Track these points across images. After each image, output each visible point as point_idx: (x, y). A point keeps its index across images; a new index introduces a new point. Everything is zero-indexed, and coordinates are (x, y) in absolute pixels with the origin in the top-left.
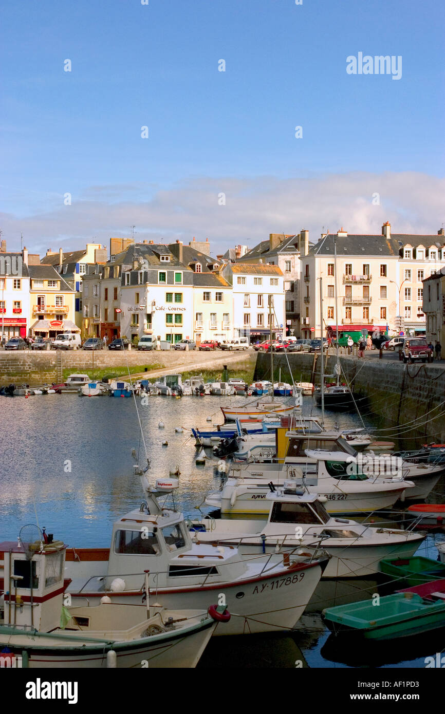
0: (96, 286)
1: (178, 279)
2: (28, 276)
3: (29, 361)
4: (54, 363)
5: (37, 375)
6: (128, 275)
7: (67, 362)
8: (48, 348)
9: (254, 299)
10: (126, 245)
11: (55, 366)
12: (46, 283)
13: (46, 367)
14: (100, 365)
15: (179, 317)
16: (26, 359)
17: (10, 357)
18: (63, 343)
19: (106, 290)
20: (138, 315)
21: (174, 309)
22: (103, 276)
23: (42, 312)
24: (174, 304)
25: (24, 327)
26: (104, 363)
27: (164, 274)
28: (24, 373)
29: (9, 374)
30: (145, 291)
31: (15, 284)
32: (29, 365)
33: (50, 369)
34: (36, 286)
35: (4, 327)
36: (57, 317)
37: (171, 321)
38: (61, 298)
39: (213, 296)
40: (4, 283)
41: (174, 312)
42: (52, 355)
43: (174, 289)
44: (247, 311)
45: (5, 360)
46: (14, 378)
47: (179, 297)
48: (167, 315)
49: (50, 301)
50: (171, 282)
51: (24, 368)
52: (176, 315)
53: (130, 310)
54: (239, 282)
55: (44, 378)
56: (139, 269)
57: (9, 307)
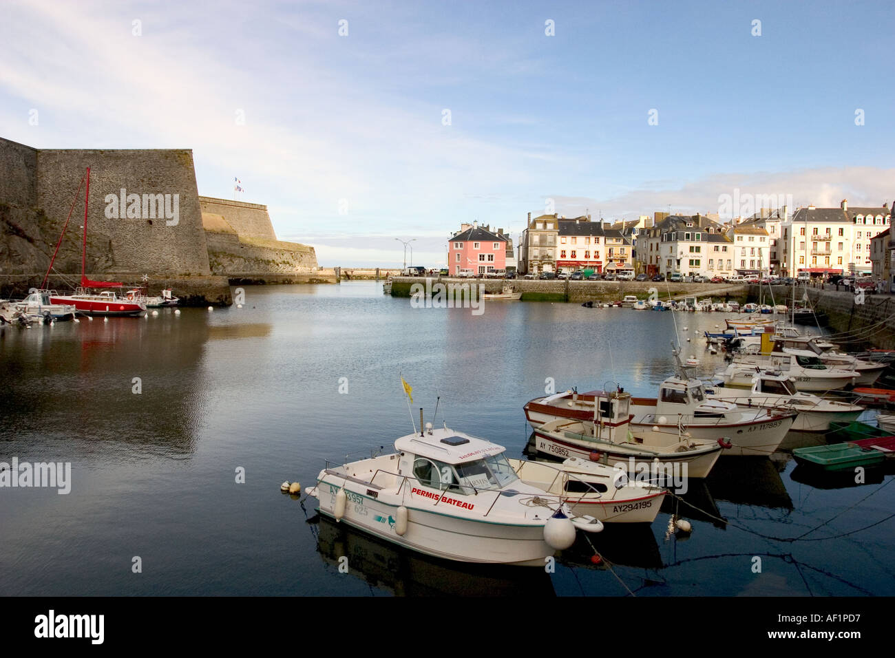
0: (645, 242)
1: (698, 238)
2: (603, 236)
3: (604, 287)
5: (608, 296)
6: (665, 235)
7: (626, 288)
8: (615, 279)
9: (748, 251)
10: (665, 217)
11: (619, 290)
12: (614, 240)
13: (613, 291)
14: (647, 290)
15: (698, 262)
16: (602, 285)
17: (592, 284)
18: (624, 276)
19: (652, 244)
20: (671, 260)
21: (695, 257)
22: (650, 237)
23: (612, 258)
24: (695, 254)
25: (601, 267)
26: (649, 289)
27: (689, 234)
28: (599, 294)
29: (591, 295)
30: (677, 245)
31: (596, 240)
32: (604, 289)
33: (616, 292)
34: (609, 242)
35: (589, 266)
36: (621, 260)
37: (693, 264)
38: (623, 249)
39: (721, 249)
40: (589, 240)
41: (695, 259)
42: (617, 284)
43: (695, 244)
44: (743, 258)
45: (589, 286)
46: (594, 297)
47: (698, 249)
48: (690, 260)
49: (616, 251)
50: (693, 240)
51: (601, 291)
53: (667, 257)
54: (738, 240)
55: (612, 297)
56: (672, 231)
57: (592, 254)
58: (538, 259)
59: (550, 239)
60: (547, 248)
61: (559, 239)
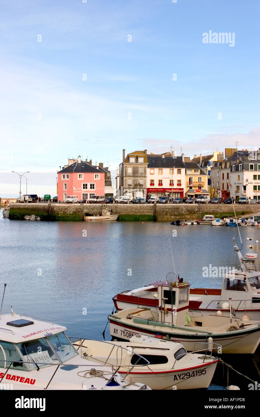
0: (218, 172)
2: (184, 168)
3: (184, 209)
4: (197, 210)
5: (188, 216)
6: (234, 166)
7: (203, 210)
8: (194, 202)
10: (233, 152)
11: (197, 211)
12: (193, 171)
13: (193, 212)
14: (220, 211)
16: (183, 208)
17: (175, 207)
18: (201, 200)
19: (223, 174)
20: (239, 186)
21: (258, 183)
22: (222, 168)
23: (191, 185)
24: (257, 181)
25: (183, 192)
26: (221, 210)
27: (252, 165)
28: (183, 215)
29: (174, 215)
30: (243, 175)
31: (178, 171)
32: (184, 211)
33: (195, 213)
34: (189, 172)
35: (173, 192)
36: (199, 188)
37: (256, 189)
38: (201, 178)
40: (173, 171)
42: (196, 206)
43: (257, 173)
45: (173, 208)
46: (177, 217)
48: (254, 186)
49: (195, 179)
50: (256, 170)
51: (182, 212)
52: (258, 186)
53: (235, 184)
55: (192, 217)
56: (239, 163)
57: (175, 183)
58: (132, 187)
59: (141, 170)
60: (139, 178)
61: (148, 170)
